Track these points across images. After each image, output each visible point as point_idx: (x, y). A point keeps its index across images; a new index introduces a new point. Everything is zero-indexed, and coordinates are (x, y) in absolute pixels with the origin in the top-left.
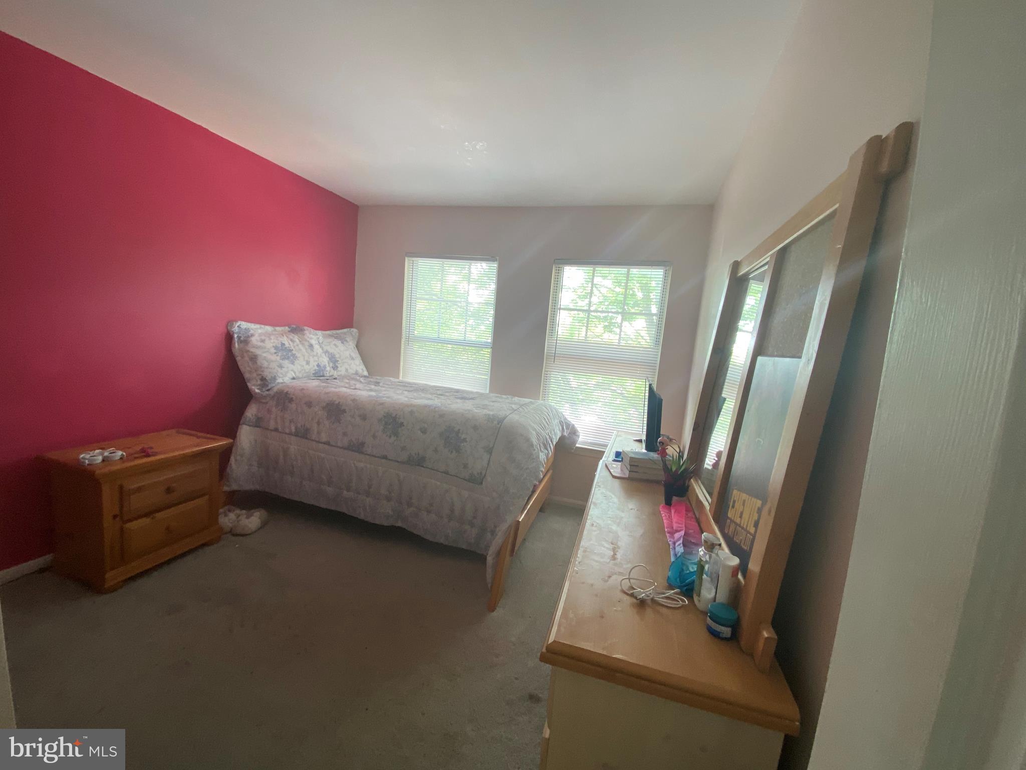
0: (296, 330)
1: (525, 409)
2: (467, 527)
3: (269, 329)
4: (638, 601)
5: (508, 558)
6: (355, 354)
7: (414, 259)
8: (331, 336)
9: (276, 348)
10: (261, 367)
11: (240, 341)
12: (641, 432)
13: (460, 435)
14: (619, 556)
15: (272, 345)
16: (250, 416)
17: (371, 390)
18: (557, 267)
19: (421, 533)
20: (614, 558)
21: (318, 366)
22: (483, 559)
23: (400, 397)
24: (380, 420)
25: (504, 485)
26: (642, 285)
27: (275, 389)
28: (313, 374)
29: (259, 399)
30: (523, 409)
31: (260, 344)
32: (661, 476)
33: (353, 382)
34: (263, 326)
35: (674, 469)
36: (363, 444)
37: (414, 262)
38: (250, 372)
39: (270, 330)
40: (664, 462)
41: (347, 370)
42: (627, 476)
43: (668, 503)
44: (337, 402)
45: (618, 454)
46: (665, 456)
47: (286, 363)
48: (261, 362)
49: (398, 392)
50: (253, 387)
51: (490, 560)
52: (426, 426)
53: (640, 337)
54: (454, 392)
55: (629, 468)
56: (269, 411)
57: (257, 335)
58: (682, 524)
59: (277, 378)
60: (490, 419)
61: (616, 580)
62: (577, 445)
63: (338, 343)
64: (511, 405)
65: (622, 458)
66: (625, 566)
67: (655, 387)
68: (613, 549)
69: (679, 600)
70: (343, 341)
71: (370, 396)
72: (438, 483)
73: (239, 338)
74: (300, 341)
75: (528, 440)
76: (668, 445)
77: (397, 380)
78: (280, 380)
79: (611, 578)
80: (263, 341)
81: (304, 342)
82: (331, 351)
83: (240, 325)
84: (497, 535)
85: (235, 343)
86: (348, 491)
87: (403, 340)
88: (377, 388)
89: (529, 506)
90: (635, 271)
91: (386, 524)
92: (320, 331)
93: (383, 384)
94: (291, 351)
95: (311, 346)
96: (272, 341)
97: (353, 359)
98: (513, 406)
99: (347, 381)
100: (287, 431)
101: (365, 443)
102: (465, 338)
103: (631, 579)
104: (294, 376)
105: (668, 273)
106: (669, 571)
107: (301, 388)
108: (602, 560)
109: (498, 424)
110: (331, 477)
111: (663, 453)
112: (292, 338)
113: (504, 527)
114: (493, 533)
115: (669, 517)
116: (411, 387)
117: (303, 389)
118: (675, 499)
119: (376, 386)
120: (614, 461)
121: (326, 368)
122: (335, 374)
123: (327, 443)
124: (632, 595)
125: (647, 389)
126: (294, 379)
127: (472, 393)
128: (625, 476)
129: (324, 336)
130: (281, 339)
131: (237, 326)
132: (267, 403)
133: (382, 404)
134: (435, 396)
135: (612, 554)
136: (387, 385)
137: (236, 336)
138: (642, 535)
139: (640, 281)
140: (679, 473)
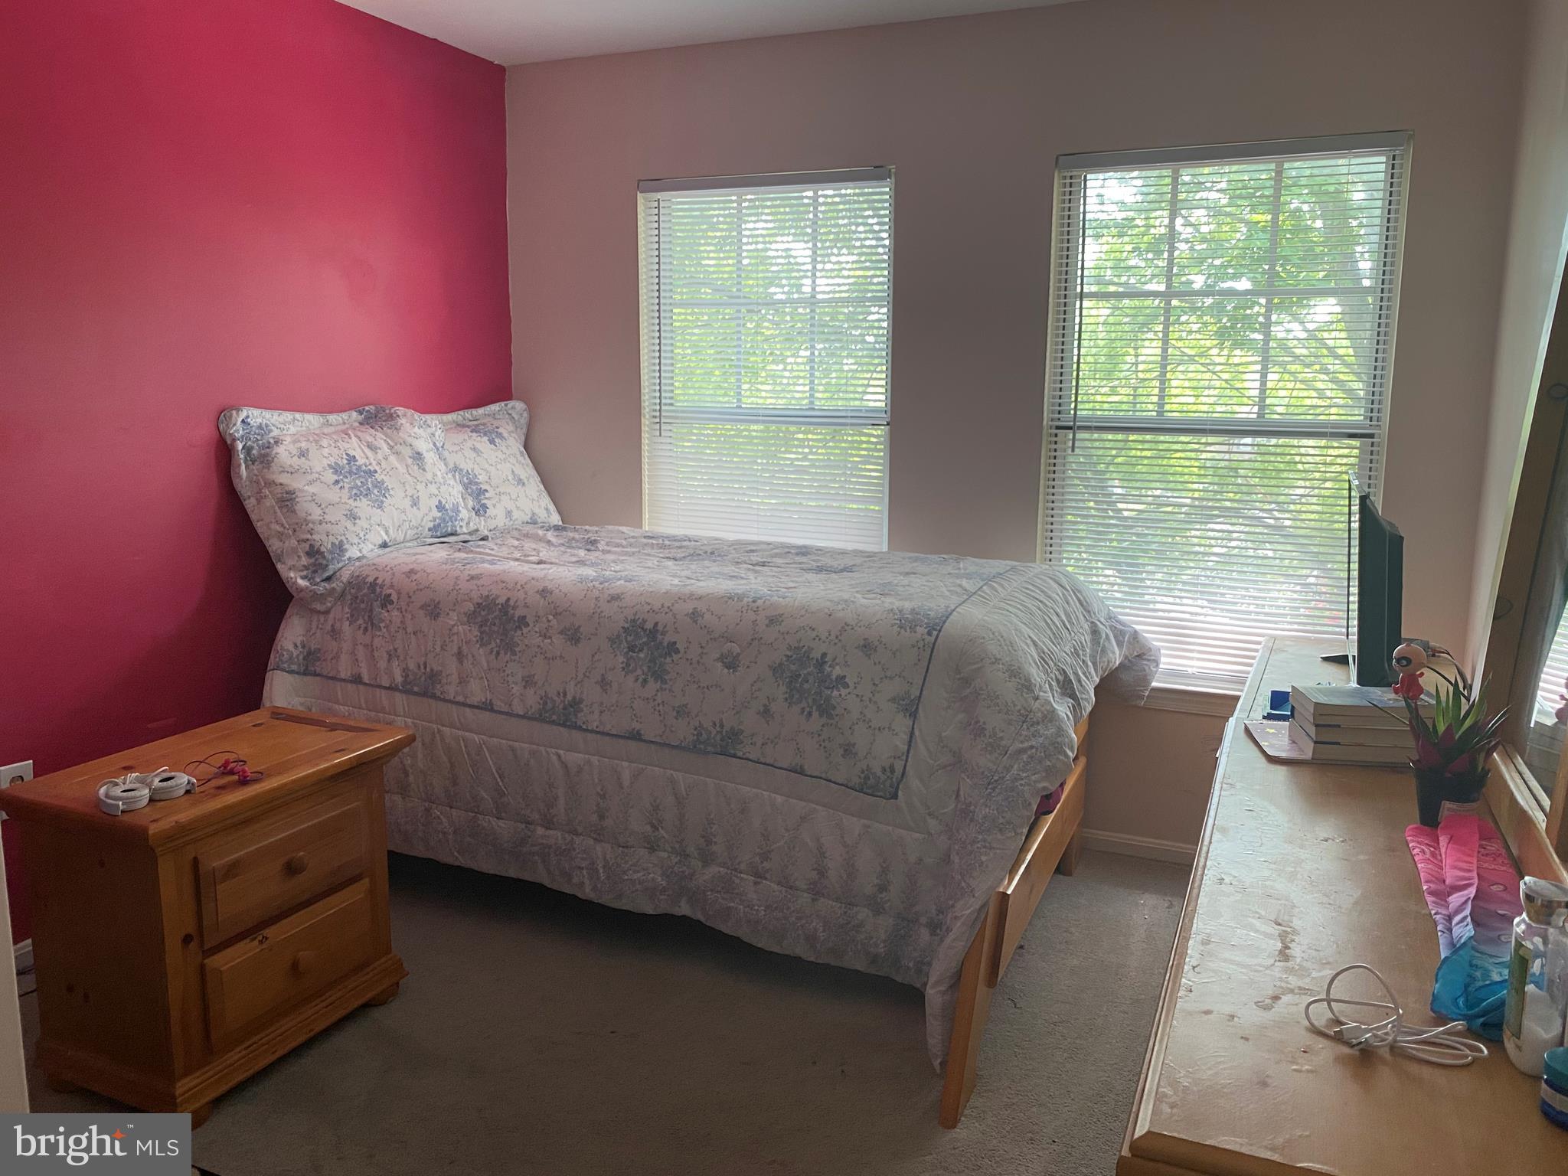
0: (377, 418)
1: (1000, 589)
2: (863, 913)
3: (313, 420)
4: (1355, 1052)
5: (982, 989)
6: (526, 471)
7: (659, 195)
8: (461, 426)
9: (336, 469)
10: (307, 522)
11: (251, 460)
12: (1345, 637)
13: (827, 669)
14: (1296, 951)
15: (326, 462)
16: (291, 647)
17: (581, 563)
18: (1065, 178)
19: (744, 933)
20: (1284, 955)
21: (440, 507)
22: (912, 997)
23: (655, 576)
24: (614, 640)
25: (958, 796)
26: (1325, 198)
27: (345, 575)
28: (430, 530)
29: (310, 605)
30: (993, 588)
31: (296, 462)
32: (1408, 750)
33: (529, 545)
34: (298, 415)
35: (1442, 728)
36: (576, 704)
37: (662, 204)
38: (281, 536)
39: (317, 425)
40: (1414, 711)
41: (509, 513)
42: (1308, 755)
43: (1430, 820)
44: (502, 600)
45: (1279, 699)
46: (1416, 697)
47: (363, 506)
48: (307, 508)
49: (650, 564)
50: (292, 575)
51: (934, 996)
52: (736, 649)
53: (1325, 352)
54: (797, 554)
55: (1313, 734)
56: (335, 633)
57: (288, 439)
58: (1470, 871)
59: (346, 546)
60: (906, 623)
61: (1291, 1006)
62: (1154, 684)
63: (482, 443)
64: (958, 582)
65: (1293, 709)
66: (1314, 974)
67: (1378, 503)
68: (1280, 935)
69: (1462, 1047)
70: (493, 436)
71: (583, 580)
72: (779, 799)
73: (248, 450)
74: (391, 448)
75: (1015, 673)
76: (1423, 666)
77: (636, 532)
78: (353, 552)
79: (1280, 1002)
80: (303, 454)
81: (398, 448)
82: (466, 466)
83: (248, 417)
84: (949, 930)
85: (240, 465)
86: (547, 828)
87: (645, 421)
88: (592, 556)
89: (1029, 857)
90: (1301, 168)
91: (649, 910)
92: (434, 416)
93: (607, 544)
94: (371, 473)
95: (418, 456)
96: (326, 452)
97: (520, 482)
98: (964, 582)
99: (516, 543)
100: (386, 682)
101: (581, 701)
102: (812, 403)
103: (1335, 1001)
104: (386, 538)
105: (1402, 165)
106: (1437, 981)
107: (407, 569)
108: (1255, 961)
109: (929, 634)
110: (503, 795)
111: (1411, 688)
112: (370, 439)
113: (966, 909)
114: (935, 927)
115: (1433, 855)
116: (680, 547)
117: (412, 572)
118: (1447, 807)
119: (589, 550)
120: (1269, 717)
121: (459, 511)
122: (483, 526)
123: (487, 707)
124: (1338, 1038)
125: (1355, 509)
126: (384, 545)
127: (843, 553)
128: (1302, 757)
129: (447, 429)
130: (346, 446)
131: (240, 420)
132: (327, 612)
133: (615, 598)
134: (749, 569)
135: (1279, 949)
136: (618, 545)
137: (240, 446)
138: (1356, 903)
139: (1316, 188)
140: (1457, 737)
